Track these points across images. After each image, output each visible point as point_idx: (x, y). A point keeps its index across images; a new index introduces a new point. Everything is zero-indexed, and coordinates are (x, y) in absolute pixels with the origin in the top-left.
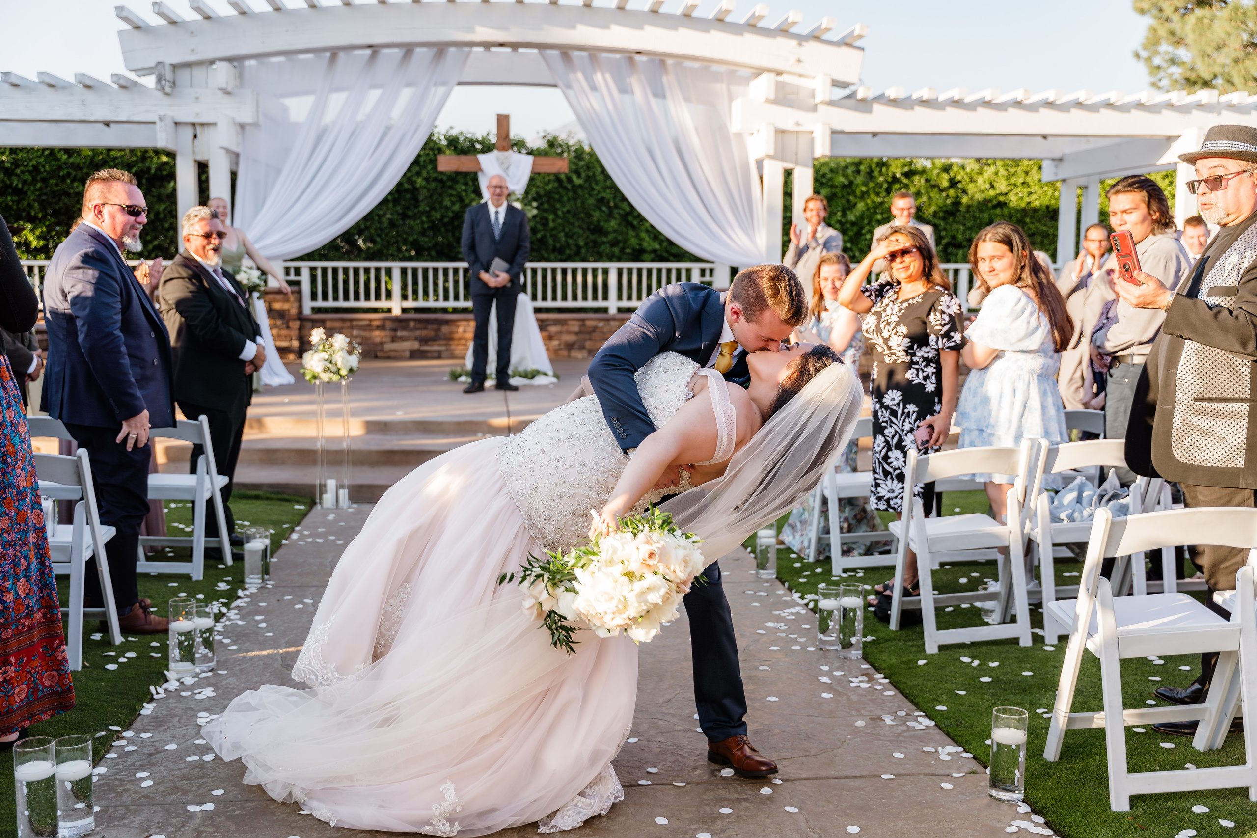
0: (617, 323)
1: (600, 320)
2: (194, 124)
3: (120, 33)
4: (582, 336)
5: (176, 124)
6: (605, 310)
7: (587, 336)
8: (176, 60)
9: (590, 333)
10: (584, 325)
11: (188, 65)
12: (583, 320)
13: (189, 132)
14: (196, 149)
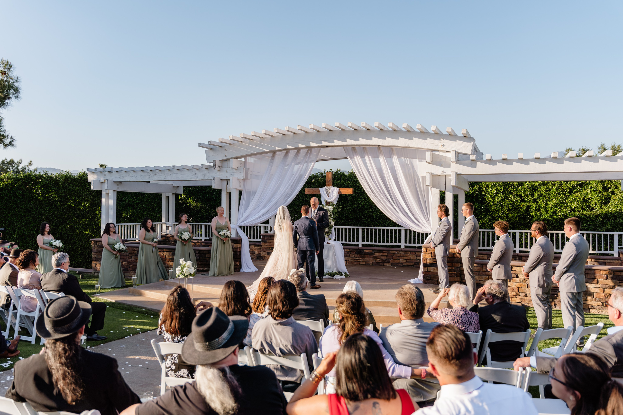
0: (403, 253)
1: (396, 251)
2: (227, 180)
3: (206, 151)
4: (389, 257)
5: (222, 180)
6: (400, 246)
7: (391, 258)
8: (221, 159)
9: (392, 256)
10: (389, 253)
11: (226, 160)
12: (390, 251)
13: (225, 183)
14: (227, 188)
